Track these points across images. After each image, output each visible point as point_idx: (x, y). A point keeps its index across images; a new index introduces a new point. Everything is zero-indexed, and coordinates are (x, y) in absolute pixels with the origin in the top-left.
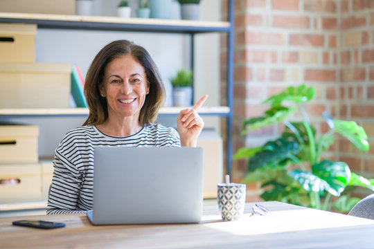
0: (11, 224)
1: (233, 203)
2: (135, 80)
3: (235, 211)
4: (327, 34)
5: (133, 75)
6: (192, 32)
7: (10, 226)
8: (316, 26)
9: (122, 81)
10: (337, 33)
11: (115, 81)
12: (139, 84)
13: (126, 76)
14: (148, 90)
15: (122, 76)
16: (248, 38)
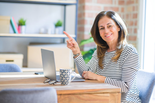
2: (110, 26)
4: (120, 7)
6: (65, 5)
8: (115, 3)
10: (125, 6)
13: (105, 25)
16: (86, 7)
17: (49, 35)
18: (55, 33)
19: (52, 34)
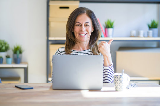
0: (14, 86)
1: (119, 83)
2: (87, 25)
3: (120, 87)
5: (86, 23)
7: (13, 87)
9: (81, 25)
11: (78, 25)
12: (89, 27)
13: (83, 23)
14: (93, 30)
15: (81, 23)
17: (142, 39)
18: (148, 36)
19: (144, 37)
